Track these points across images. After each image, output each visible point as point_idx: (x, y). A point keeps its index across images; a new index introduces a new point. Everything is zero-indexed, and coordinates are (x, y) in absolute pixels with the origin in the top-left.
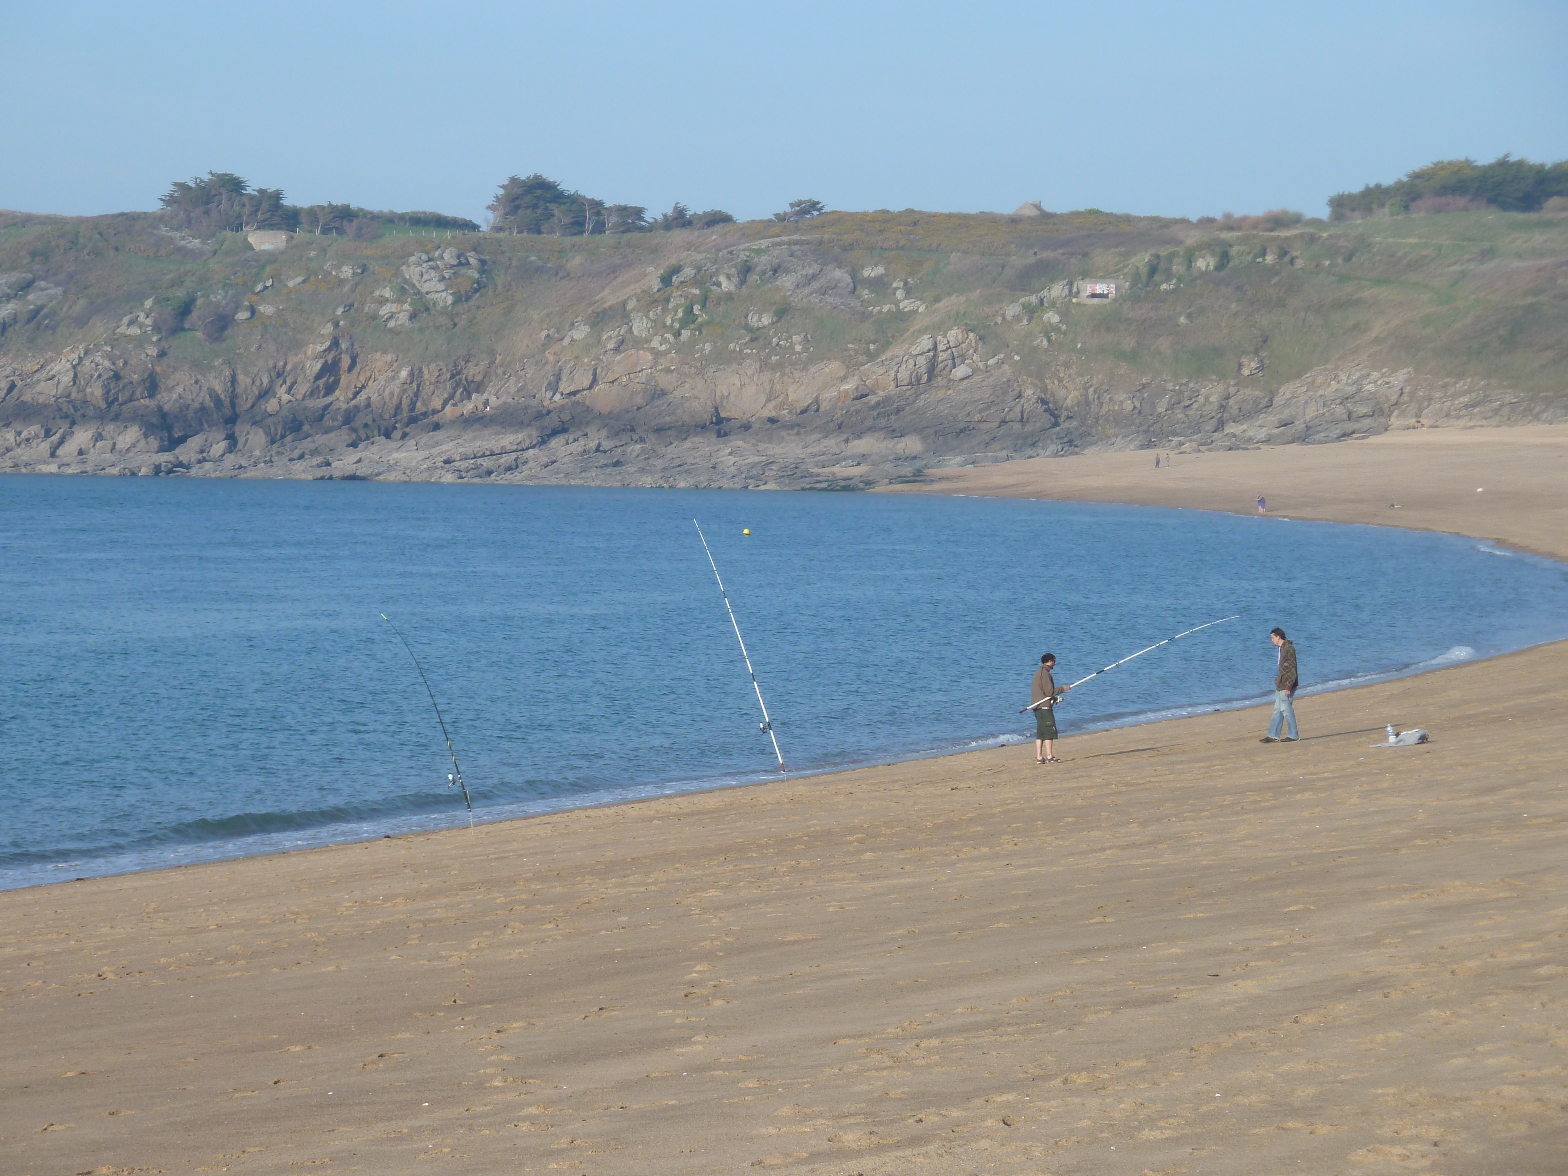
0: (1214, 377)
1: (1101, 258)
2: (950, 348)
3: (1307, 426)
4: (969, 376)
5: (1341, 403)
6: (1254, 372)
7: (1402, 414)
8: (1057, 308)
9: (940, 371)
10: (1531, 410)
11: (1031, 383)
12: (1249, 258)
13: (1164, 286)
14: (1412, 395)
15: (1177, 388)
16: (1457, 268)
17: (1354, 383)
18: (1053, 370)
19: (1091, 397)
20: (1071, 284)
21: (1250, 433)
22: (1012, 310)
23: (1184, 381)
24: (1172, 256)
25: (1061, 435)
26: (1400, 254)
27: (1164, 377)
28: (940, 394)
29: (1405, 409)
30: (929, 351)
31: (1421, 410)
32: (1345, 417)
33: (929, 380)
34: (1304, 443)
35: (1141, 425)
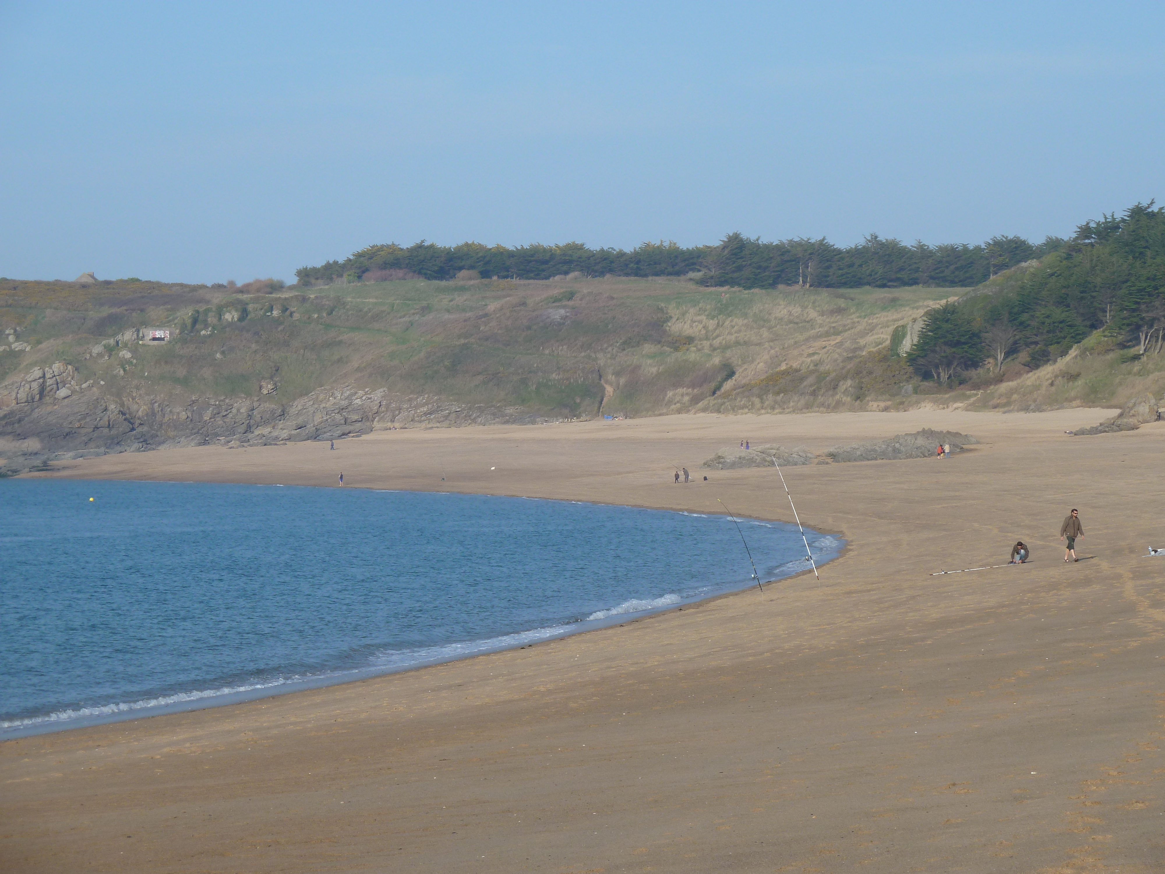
0: (243, 395)
1: (155, 312)
2: (55, 376)
3: (316, 429)
4: (70, 396)
5: (338, 413)
6: (270, 391)
7: (382, 419)
8: (129, 348)
9: (48, 393)
10: (470, 416)
11: (113, 401)
12: (262, 312)
13: (203, 332)
14: (388, 406)
15: (217, 403)
16: (406, 319)
17: (346, 399)
18: (128, 391)
19: (156, 410)
20: (138, 331)
21: (275, 434)
22: (97, 349)
23: (222, 398)
24: (207, 311)
25: (138, 437)
26: (366, 309)
27: (208, 396)
28: (49, 409)
29: (384, 416)
30: (40, 378)
31: (394, 417)
32: (343, 422)
33: (40, 399)
34: (316, 440)
35: (193, 429)
